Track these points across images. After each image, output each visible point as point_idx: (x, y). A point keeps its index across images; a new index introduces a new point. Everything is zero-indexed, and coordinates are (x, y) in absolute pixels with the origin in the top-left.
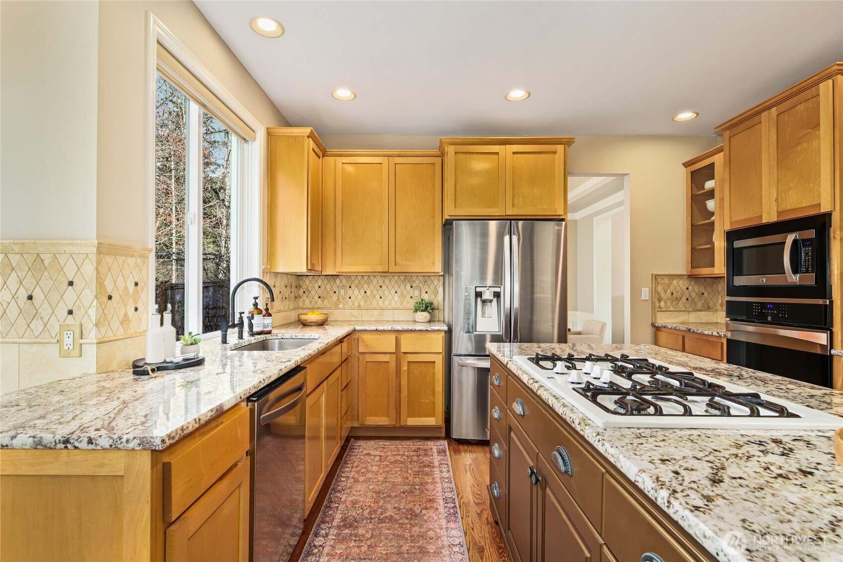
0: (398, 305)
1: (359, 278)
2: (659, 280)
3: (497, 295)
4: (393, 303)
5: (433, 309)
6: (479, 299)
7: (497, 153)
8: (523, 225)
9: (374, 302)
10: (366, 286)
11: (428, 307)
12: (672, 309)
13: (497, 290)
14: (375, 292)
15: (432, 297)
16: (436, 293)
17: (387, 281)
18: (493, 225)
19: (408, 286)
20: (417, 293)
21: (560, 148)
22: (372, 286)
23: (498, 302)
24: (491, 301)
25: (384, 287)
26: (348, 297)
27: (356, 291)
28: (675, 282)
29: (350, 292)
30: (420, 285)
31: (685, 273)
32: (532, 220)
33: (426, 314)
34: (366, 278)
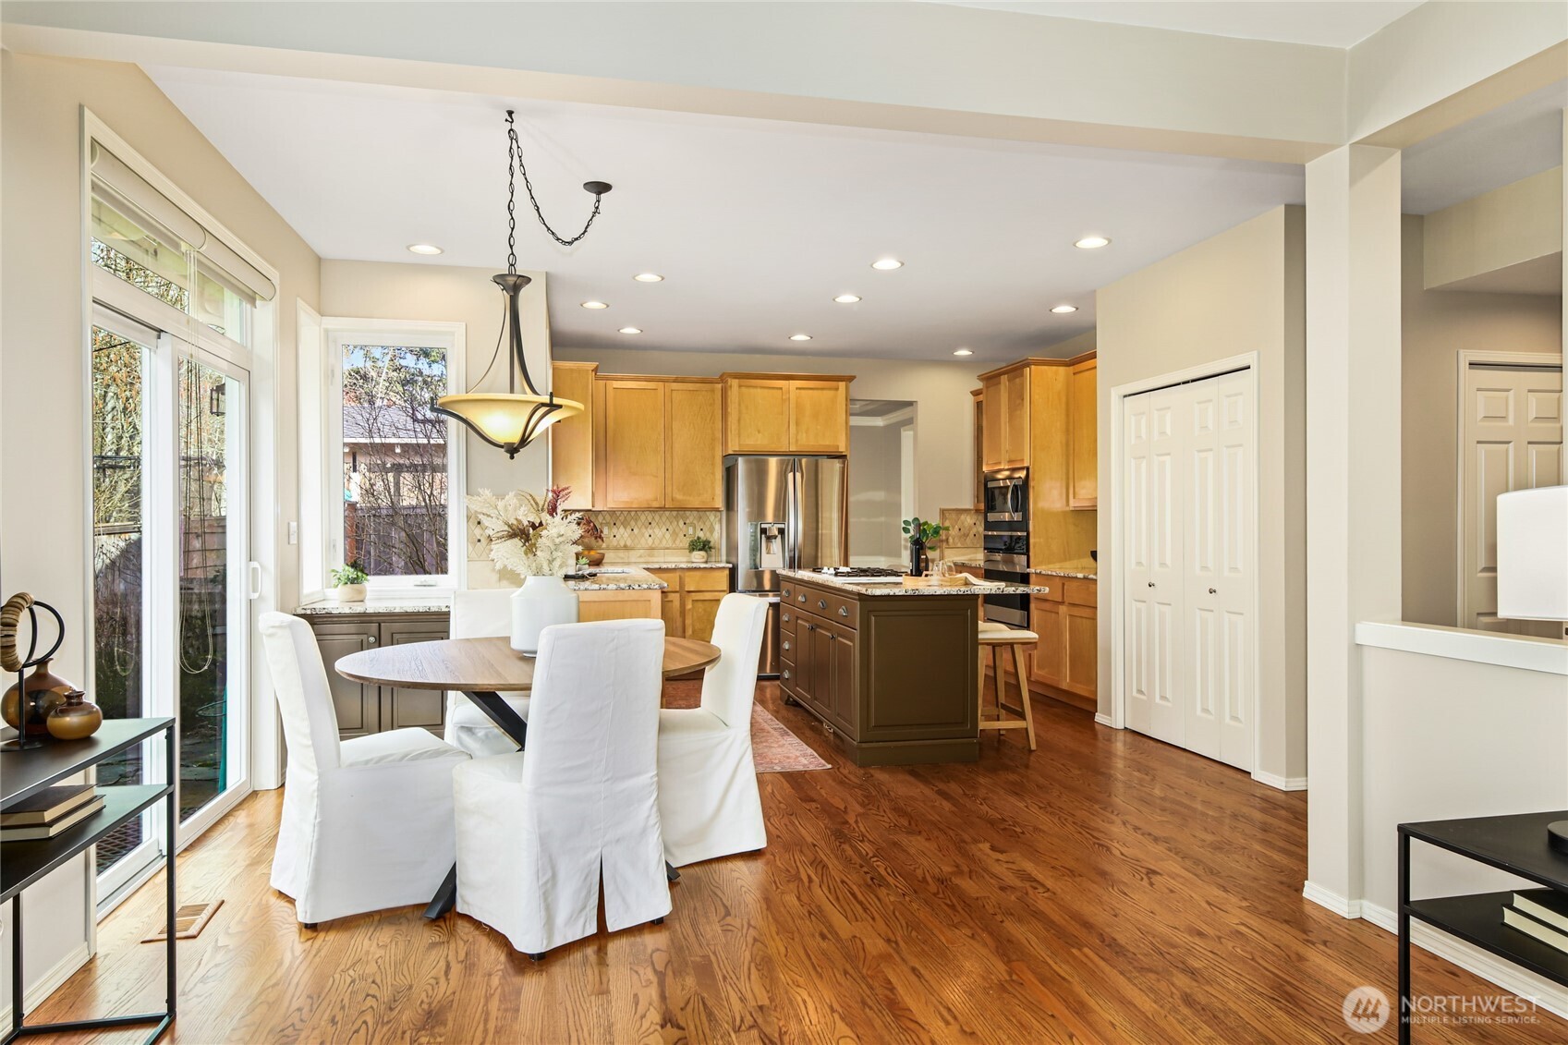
0: (670, 545)
1: (626, 513)
2: (947, 515)
3: (781, 531)
4: (664, 542)
5: (710, 548)
6: (763, 536)
7: (781, 389)
8: (807, 463)
9: (643, 541)
10: (633, 523)
11: (704, 546)
12: (959, 545)
13: (782, 526)
14: (644, 530)
15: (708, 535)
16: (712, 530)
17: (657, 518)
18: (773, 463)
19: (681, 523)
20: (691, 531)
21: (842, 385)
22: (639, 523)
23: (783, 539)
24: (775, 537)
25: (654, 524)
26: (612, 535)
27: (622, 529)
28: (963, 517)
29: (614, 531)
30: (695, 522)
31: (972, 508)
32: (815, 455)
33: (702, 553)
34: (633, 514)
